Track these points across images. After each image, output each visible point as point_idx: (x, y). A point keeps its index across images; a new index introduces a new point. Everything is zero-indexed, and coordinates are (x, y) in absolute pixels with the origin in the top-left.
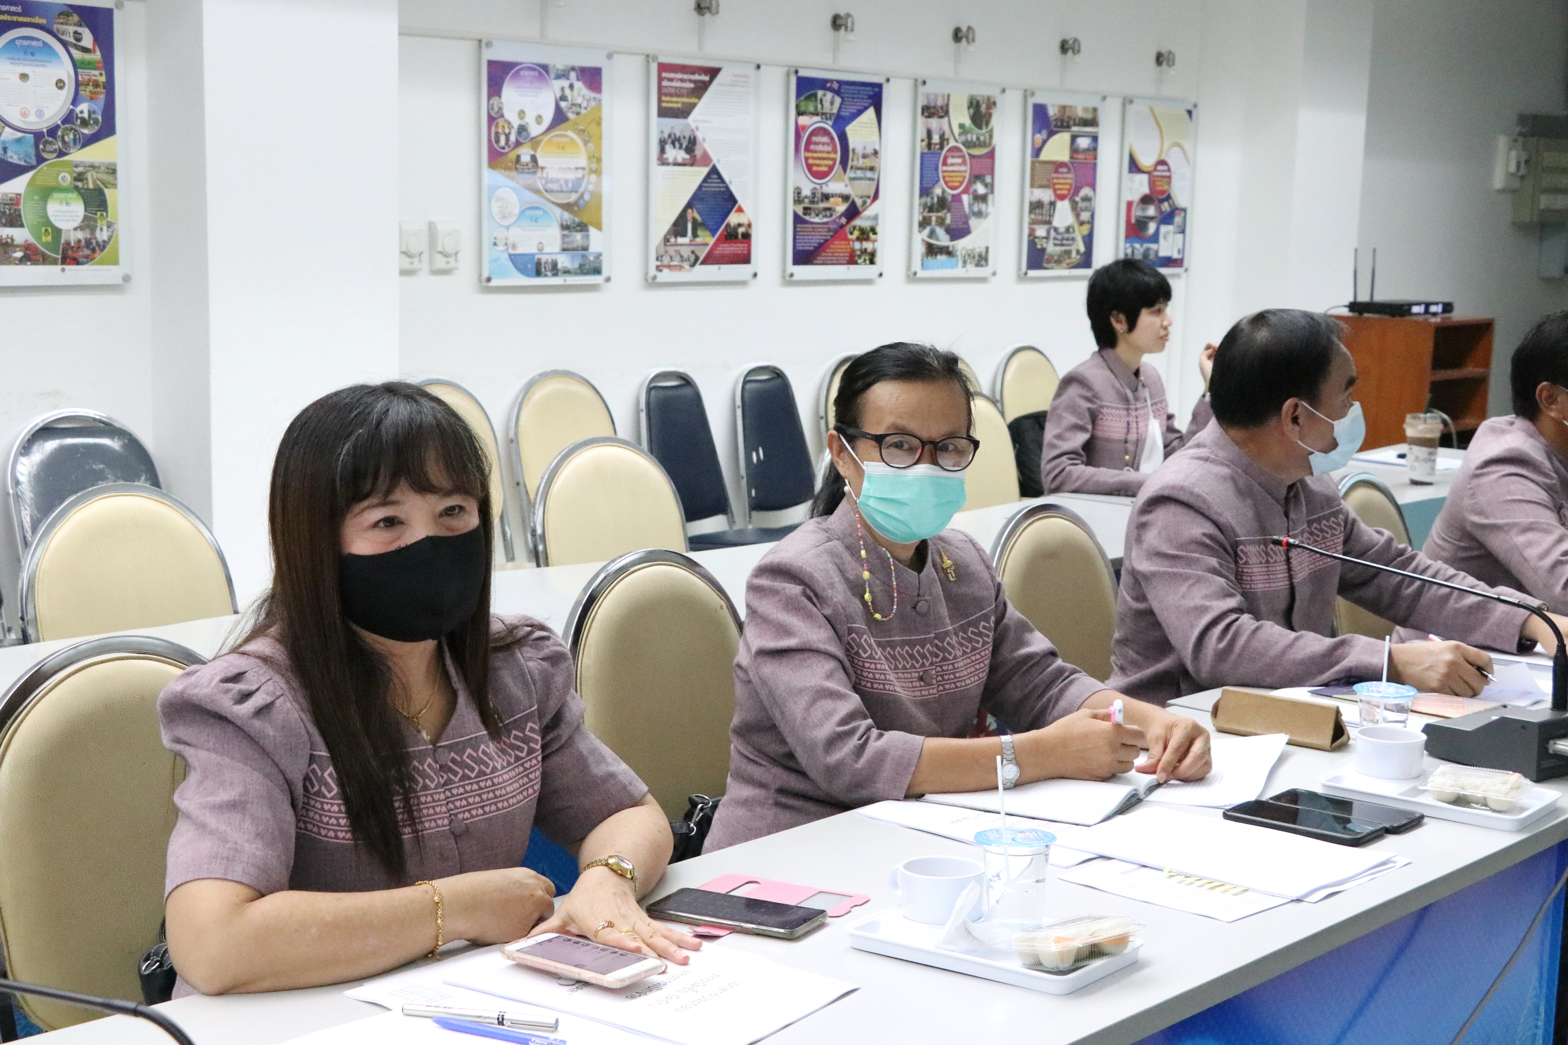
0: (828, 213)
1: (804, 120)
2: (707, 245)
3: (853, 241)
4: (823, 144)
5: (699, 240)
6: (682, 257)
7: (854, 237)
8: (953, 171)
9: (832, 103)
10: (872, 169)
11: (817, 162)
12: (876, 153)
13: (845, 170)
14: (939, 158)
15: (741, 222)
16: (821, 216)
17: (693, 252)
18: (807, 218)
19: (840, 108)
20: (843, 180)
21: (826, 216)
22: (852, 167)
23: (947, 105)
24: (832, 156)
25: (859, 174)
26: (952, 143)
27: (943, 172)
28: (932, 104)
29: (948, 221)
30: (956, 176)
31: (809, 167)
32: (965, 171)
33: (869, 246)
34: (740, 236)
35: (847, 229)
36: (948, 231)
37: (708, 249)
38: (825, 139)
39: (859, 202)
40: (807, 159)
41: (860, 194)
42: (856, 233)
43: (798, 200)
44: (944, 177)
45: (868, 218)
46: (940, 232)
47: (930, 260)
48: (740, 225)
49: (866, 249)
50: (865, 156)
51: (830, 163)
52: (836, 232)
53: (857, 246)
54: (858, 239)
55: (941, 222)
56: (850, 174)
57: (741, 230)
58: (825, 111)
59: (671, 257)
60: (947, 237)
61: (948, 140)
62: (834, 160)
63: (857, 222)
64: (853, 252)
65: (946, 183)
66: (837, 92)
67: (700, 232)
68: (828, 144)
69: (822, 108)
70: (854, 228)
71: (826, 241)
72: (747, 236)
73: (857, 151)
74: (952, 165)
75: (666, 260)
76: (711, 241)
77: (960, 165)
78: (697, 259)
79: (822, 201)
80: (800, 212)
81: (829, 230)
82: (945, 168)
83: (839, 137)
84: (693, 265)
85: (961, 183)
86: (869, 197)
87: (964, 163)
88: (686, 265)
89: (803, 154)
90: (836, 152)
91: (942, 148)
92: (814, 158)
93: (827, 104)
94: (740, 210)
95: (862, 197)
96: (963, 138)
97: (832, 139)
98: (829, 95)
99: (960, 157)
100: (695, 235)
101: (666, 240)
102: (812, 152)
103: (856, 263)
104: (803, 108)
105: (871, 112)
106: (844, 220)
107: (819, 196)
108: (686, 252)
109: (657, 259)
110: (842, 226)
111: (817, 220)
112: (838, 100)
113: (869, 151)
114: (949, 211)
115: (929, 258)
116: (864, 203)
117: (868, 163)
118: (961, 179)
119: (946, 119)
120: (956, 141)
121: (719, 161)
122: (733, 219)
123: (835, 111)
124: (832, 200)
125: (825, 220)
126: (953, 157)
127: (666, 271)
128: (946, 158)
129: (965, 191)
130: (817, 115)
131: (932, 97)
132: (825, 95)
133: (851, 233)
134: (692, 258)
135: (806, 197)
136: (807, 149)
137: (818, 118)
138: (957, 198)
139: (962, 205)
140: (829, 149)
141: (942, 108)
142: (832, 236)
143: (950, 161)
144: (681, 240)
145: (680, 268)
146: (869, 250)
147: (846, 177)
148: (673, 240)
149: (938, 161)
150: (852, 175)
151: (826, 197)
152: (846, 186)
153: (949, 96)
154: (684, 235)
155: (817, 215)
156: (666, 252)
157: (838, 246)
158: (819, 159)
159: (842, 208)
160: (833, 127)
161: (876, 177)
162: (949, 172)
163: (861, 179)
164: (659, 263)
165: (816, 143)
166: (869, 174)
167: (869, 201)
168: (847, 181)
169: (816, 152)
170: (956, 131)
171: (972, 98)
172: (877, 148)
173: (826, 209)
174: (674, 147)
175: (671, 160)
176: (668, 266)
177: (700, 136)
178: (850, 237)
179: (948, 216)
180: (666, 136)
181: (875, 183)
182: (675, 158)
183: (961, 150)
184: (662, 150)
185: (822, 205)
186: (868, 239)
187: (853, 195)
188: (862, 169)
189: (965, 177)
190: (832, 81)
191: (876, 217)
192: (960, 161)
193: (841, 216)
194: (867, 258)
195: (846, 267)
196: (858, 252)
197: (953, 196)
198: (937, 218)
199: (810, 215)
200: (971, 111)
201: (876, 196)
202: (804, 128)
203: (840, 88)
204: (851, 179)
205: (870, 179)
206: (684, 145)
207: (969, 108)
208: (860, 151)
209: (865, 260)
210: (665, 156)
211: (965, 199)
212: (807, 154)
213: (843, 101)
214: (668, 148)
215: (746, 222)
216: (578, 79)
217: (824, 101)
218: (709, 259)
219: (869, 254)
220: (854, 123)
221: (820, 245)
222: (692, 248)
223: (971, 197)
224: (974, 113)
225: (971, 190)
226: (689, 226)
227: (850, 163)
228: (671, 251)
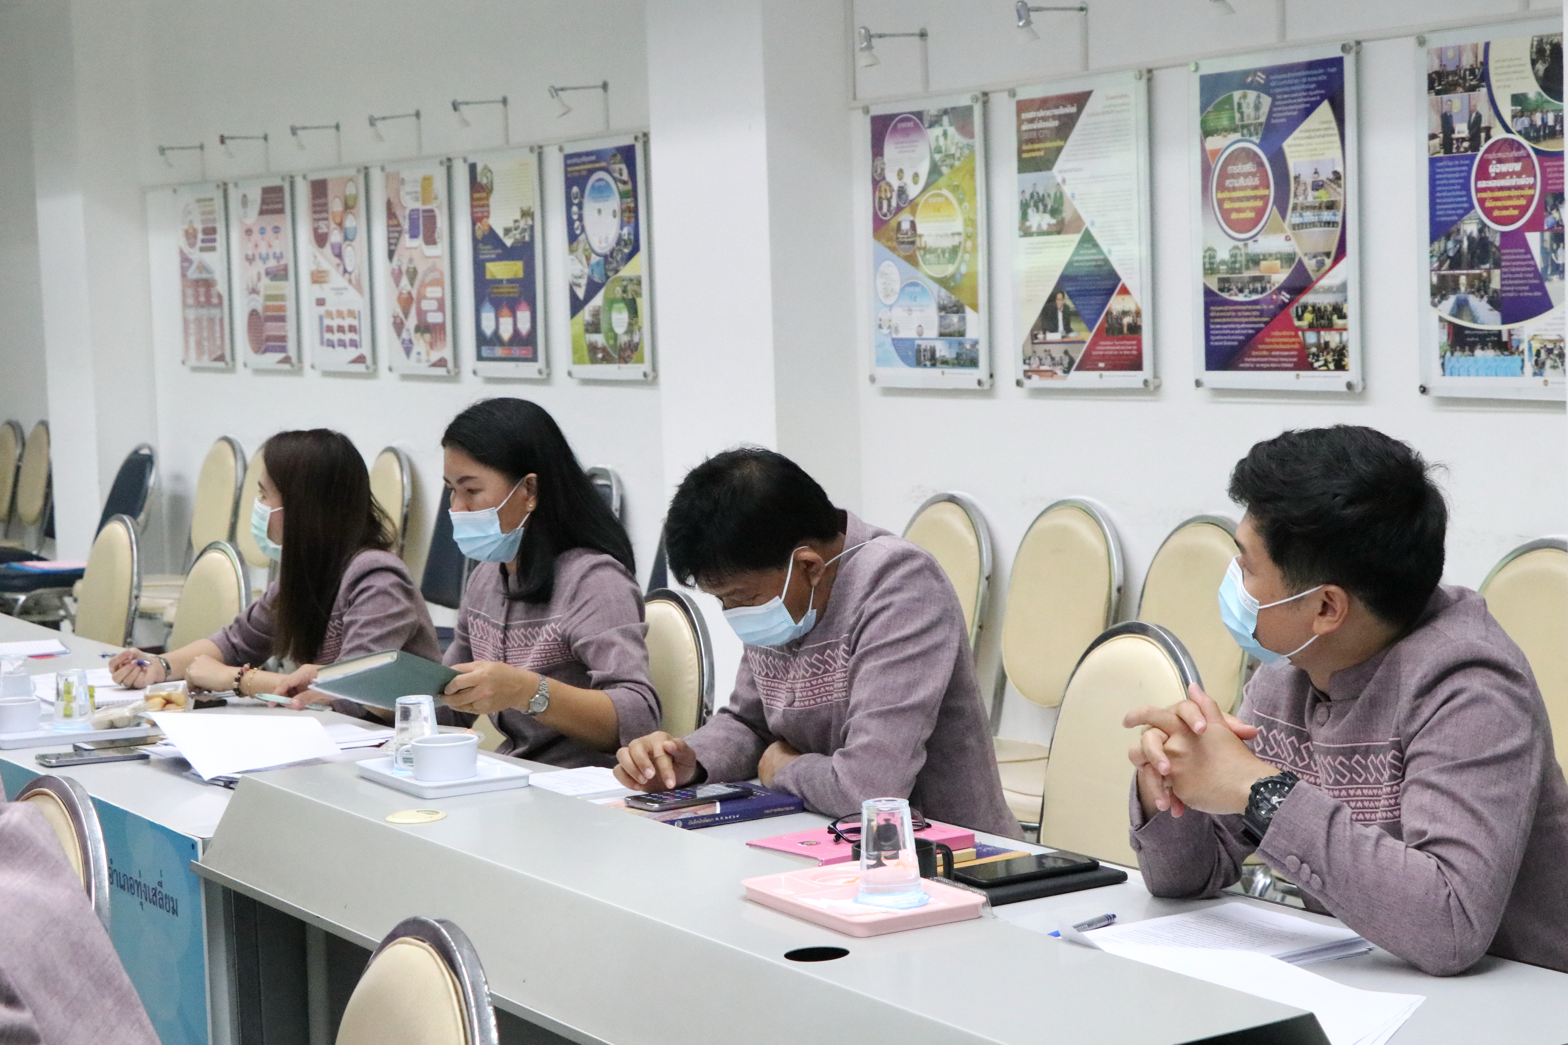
0: (1258, 286)
1: (1214, 142)
2: (1083, 342)
3: (1303, 331)
4: (1246, 175)
5: (1072, 336)
6: (1053, 359)
7: (1304, 323)
8: (1501, 189)
9: (1257, 107)
10: (1331, 206)
11: (1237, 205)
12: (1337, 177)
13: (1283, 214)
14: (1470, 166)
15: (1127, 308)
16: (1246, 291)
17: (1066, 352)
18: (1225, 295)
19: (1271, 112)
20: (1282, 231)
21: (1254, 291)
22: (1295, 208)
23: (1485, 63)
24: (1262, 192)
25: (1309, 216)
26: (1498, 134)
27: (1478, 190)
28: (1451, 68)
29: (1496, 284)
30: (1510, 198)
31: (1226, 214)
32: (1532, 187)
33: (1332, 338)
34: (1125, 330)
35: (1292, 310)
36: (1495, 302)
37: (1085, 346)
38: (1249, 167)
39: (1310, 264)
40: (1221, 202)
41: (1313, 250)
42: (1308, 317)
43: (1210, 269)
44: (1481, 202)
45: (1329, 290)
46: (1479, 305)
47: (1460, 359)
48: (1125, 313)
49: (1327, 344)
50: (1317, 186)
51: (1259, 203)
52: (1274, 316)
53: (1311, 338)
54: (1311, 327)
55: (1480, 287)
56: (1293, 218)
57: (1127, 320)
58: (1246, 122)
59: (1040, 360)
60: (1496, 315)
61: (1488, 130)
62: (1265, 198)
63: (1309, 298)
64: (1304, 347)
65: (1488, 212)
66: (1265, 89)
67: (1073, 326)
68: (1253, 175)
69: (1242, 119)
70: (1305, 308)
71: (1258, 330)
72: (1135, 329)
73: (1303, 178)
74: (1500, 176)
75: (1035, 363)
76: (1088, 337)
77: (1519, 175)
78: (1071, 362)
79: (1248, 268)
80: (1214, 287)
81: (1262, 313)
82: (1482, 184)
83: (1270, 160)
84: (1067, 371)
85: (1523, 210)
86: (1328, 254)
87: (1528, 170)
88: (1059, 371)
89: (1215, 195)
90: (1268, 187)
91: (1475, 147)
92: (1232, 200)
93: (1249, 111)
94: (1125, 291)
95: (1315, 256)
96: (1525, 121)
97: (1261, 164)
98: (1252, 95)
99: (1517, 160)
100: (1068, 330)
101: (1034, 336)
102: (1229, 190)
103: (1311, 367)
104: (1212, 124)
105: (1325, 110)
106: (1285, 297)
107: (1243, 259)
108: (1057, 352)
109: (1025, 363)
110: (1284, 306)
111: (1241, 298)
112: (1266, 101)
113: (1325, 175)
114: (1497, 265)
115: (1458, 354)
116: (1321, 264)
117: (1324, 196)
118: (1523, 202)
119: (1484, 90)
120: (1508, 130)
121: (1092, 223)
122: (1116, 304)
123: (1263, 119)
124: (1263, 264)
125: (1255, 297)
126: (1500, 161)
127: (1035, 377)
128: (1484, 165)
129: (1535, 224)
130: (1235, 130)
131: (1450, 54)
132: (1245, 96)
133: (1300, 318)
134: (1066, 362)
135: (1223, 262)
136: (1221, 187)
137: (1238, 136)
138: (1515, 240)
139: (1528, 251)
140: (1256, 181)
141: (1472, 71)
142: (1266, 323)
143: (1493, 169)
144: (1051, 336)
145: (1053, 374)
146: (1333, 345)
147: (1286, 225)
148: (1041, 336)
149: (1469, 172)
150: (1297, 220)
151: (1255, 261)
152: (1287, 239)
153: (1487, 45)
154: (1055, 329)
155: (1241, 291)
156: (1034, 352)
157: (1279, 338)
158: (1240, 199)
159: (1280, 277)
160: (1260, 146)
161: (1339, 219)
162: (1491, 189)
163: (1313, 224)
164: (1027, 367)
165: (1233, 176)
166: (1327, 216)
167: (1328, 262)
168: (1289, 232)
169: (1234, 189)
170: (1507, 110)
171: (1541, 41)
172: (1340, 169)
173: (1255, 279)
174: (1037, 209)
175: (1034, 229)
176: (1038, 372)
177: (1067, 190)
178: (1297, 323)
179: (1496, 274)
180: (1028, 196)
181: (1338, 230)
182: (1039, 226)
183: (1520, 146)
184: (1024, 216)
185: (1247, 274)
186: (1330, 327)
187: (1300, 254)
188: (1313, 208)
189: (1531, 199)
190: (1254, 72)
191: (1343, 288)
192: (1517, 167)
193: (1280, 290)
194: (1330, 358)
195: (1293, 374)
196: (1314, 350)
197: (1503, 234)
198: (1471, 279)
199: (1229, 290)
200: (1541, 67)
201: (1341, 252)
202: (1216, 153)
203: (1268, 81)
204: (1295, 227)
205: (1328, 224)
206: (1049, 207)
207: (1534, 63)
208: (1308, 178)
209: (1326, 364)
210: (1028, 224)
211: (1533, 239)
212: (1221, 195)
213: (1274, 100)
214: (1031, 211)
215: (1133, 308)
216: (951, 125)
217: (1244, 106)
218: (1088, 363)
219: (1334, 351)
220: (1296, 133)
221: (1249, 337)
222: (1063, 347)
223: (1547, 235)
224: (1547, 71)
225: (1548, 221)
226: (1060, 316)
227: (1292, 201)
228: (1040, 349)
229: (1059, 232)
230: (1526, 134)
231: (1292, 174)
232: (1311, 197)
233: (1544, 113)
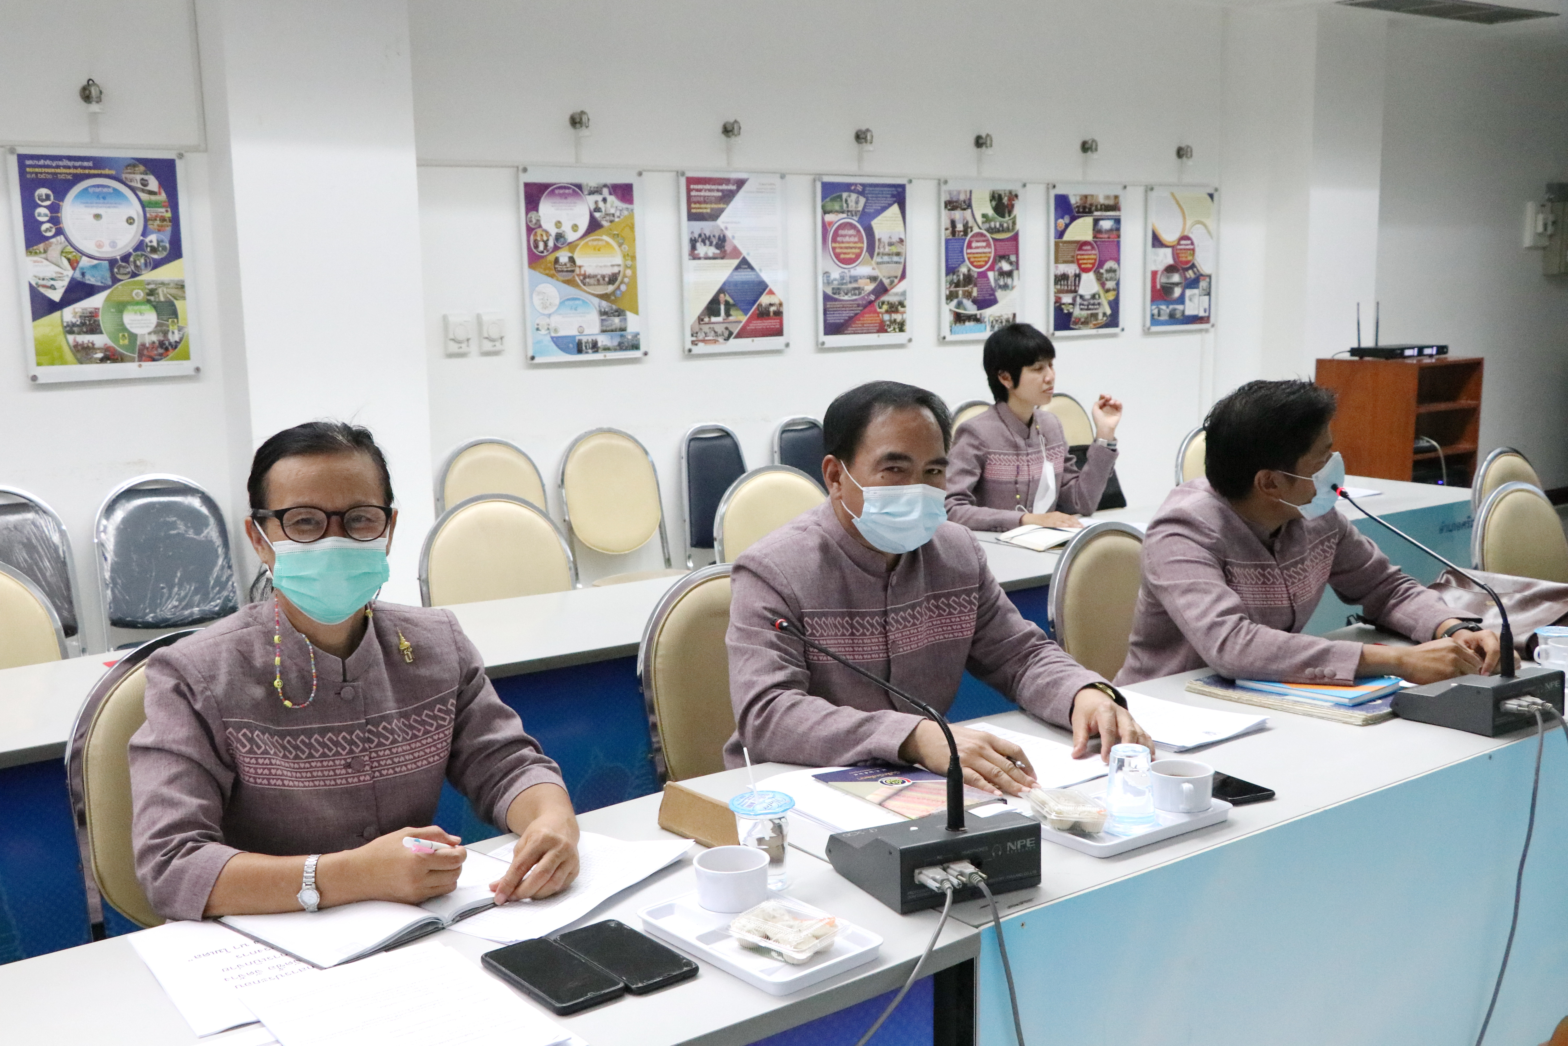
0: (857, 292)
1: (830, 217)
2: (741, 322)
3: (882, 314)
4: (850, 236)
5: (731, 318)
6: (715, 332)
7: (883, 310)
8: (977, 253)
9: (857, 202)
10: (898, 254)
11: (844, 251)
12: (901, 241)
13: (872, 257)
14: (963, 243)
15: (772, 302)
16: (849, 295)
17: (727, 328)
18: (836, 296)
19: (865, 206)
20: (871, 264)
21: (855, 295)
22: (878, 254)
23: (970, 199)
24: (859, 245)
25: (886, 258)
26: (977, 229)
27: (967, 253)
28: (954, 199)
29: (975, 294)
30: (981, 257)
31: (837, 256)
32: (990, 253)
33: (898, 317)
34: (772, 314)
35: (876, 304)
36: (975, 302)
37: (741, 325)
38: (852, 232)
39: (886, 282)
40: (834, 249)
41: (887, 275)
42: (885, 307)
43: (828, 283)
44: (969, 258)
45: (896, 294)
46: (968, 303)
47: (959, 327)
48: (771, 305)
49: (895, 320)
50: (890, 244)
51: (857, 251)
52: (865, 307)
53: (886, 317)
54: (887, 312)
55: (968, 295)
56: (877, 259)
57: (772, 309)
58: (850, 209)
59: (706, 334)
60: (975, 307)
61: (971, 228)
62: (861, 248)
63: (885, 298)
64: (882, 322)
65: (971, 263)
66: (862, 193)
67: (732, 312)
68: (855, 236)
69: (848, 207)
70: (883, 303)
71: (856, 314)
72: (779, 314)
73: (882, 240)
74: (976, 248)
75: (701, 336)
76: (744, 319)
77: (985, 247)
78: (731, 334)
79: (850, 282)
80: (830, 292)
81: (858, 305)
82: (969, 251)
83: (865, 230)
84: (727, 339)
85: (987, 262)
86: (896, 277)
87: (989, 246)
88: (721, 339)
89: (830, 244)
90: (863, 243)
91: (966, 235)
92: (841, 248)
93: (852, 204)
94: (771, 293)
95: (889, 278)
96: (987, 225)
97: (859, 231)
98: (854, 196)
99: (984, 241)
100: (728, 314)
101: (700, 319)
102: (839, 242)
103: (886, 331)
104: (828, 208)
105: (895, 208)
106: (872, 297)
107: (847, 278)
108: (720, 329)
109: (692, 335)
110: (871, 303)
111: (846, 298)
112: (862, 200)
113: (895, 239)
114: (975, 285)
115: (958, 324)
116: (892, 282)
117: (894, 249)
118: (987, 259)
119: (970, 211)
120: (981, 228)
121: (748, 254)
122: (765, 300)
123: (860, 208)
124: (860, 281)
125: (854, 297)
126: (977, 241)
127: (701, 345)
128: (970, 243)
129: (991, 268)
130: (843, 212)
131: (954, 193)
132: (850, 196)
133: (880, 308)
134: (726, 334)
135: (835, 280)
136: (834, 240)
137: (845, 215)
138: (983, 275)
139: (988, 280)
140: (856, 239)
141: (964, 202)
142: (861, 310)
143: (973, 245)
144: (714, 319)
145: (715, 341)
146: (898, 321)
147: (873, 262)
148: (706, 320)
149: (963, 245)
150: (879, 260)
151: (855, 279)
152: (873, 269)
153: (970, 192)
154: (718, 314)
155: (846, 294)
156: (701, 329)
157: (868, 318)
158: (846, 248)
159: (870, 287)
160: (858, 222)
161: (902, 260)
162: (973, 253)
163: (888, 263)
164: (694, 339)
165: (842, 236)
166: (895, 259)
167: (896, 281)
168: (875, 266)
169: (843, 242)
170: (980, 220)
171: (994, 193)
172: (903, 237)
173: (855, 289)
174: (705, 244)
175: (702, 255)
176: (703, 341)
177: (729, 234)
178: (879, 310)
179: (975, 289)
180: (696, 236)
181: (901, 266)
182: (706, 253)
183: (985, 236)
184: (693, 247)
185: (851, 286)
186: (897, 311)
187: (881, 276)
188: (889, 255)
189: (989, 258)
190: (856, 185)
191: (904, 294)
192: (984, 244)
193: (869, 294)
194: (896, 326)
195: (876, 335)
196: (888, 323)
197: (979, 273)
198: (964, 292)
199: (839, 294)
200: (994, 203)
201: (903, 276)
202: (831, 224)
203: (864, 190)
204: (878, 263)
205: (896, 263)
206: (714, 243)
207: (991, 201)
208: (885, 240)
209: (894, 329)
210: (696, 252)
211: (991, 275)
212: (834, 245)
213: (867, 199)
214: (699, 245)
215: (777, 302)
216: (610, 194)
217: (849, 201)
218: (743, 334)
219: (899, 323)
220: (879, 218)
221: (851, 318)
222: (725, 325)
223: (997, 273)
224: (997, 205)
225: (997, 267)
226: (722, 307)
227: (877, 250)
228: (706, 328)
229: (722, 258)
230: (988, 230)
231: (877, 237)
232: (887, 249)
233: (995, 222)
